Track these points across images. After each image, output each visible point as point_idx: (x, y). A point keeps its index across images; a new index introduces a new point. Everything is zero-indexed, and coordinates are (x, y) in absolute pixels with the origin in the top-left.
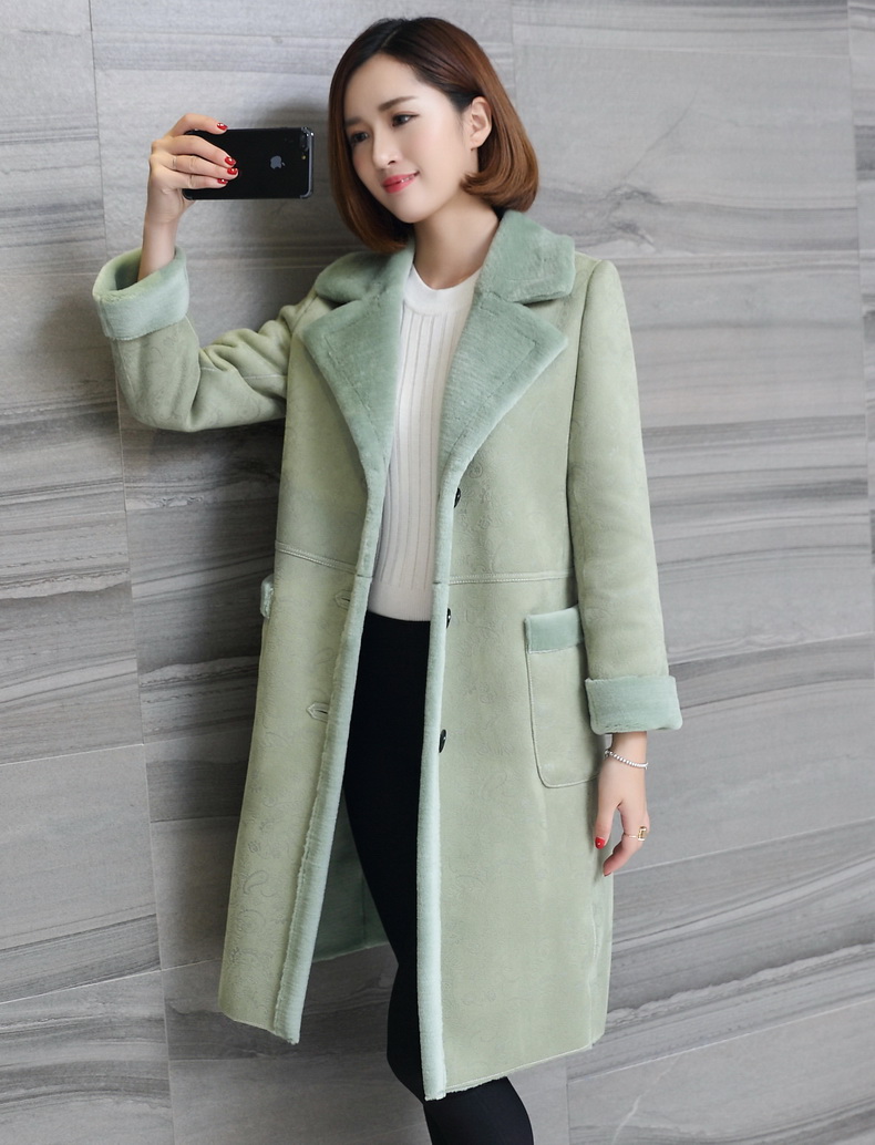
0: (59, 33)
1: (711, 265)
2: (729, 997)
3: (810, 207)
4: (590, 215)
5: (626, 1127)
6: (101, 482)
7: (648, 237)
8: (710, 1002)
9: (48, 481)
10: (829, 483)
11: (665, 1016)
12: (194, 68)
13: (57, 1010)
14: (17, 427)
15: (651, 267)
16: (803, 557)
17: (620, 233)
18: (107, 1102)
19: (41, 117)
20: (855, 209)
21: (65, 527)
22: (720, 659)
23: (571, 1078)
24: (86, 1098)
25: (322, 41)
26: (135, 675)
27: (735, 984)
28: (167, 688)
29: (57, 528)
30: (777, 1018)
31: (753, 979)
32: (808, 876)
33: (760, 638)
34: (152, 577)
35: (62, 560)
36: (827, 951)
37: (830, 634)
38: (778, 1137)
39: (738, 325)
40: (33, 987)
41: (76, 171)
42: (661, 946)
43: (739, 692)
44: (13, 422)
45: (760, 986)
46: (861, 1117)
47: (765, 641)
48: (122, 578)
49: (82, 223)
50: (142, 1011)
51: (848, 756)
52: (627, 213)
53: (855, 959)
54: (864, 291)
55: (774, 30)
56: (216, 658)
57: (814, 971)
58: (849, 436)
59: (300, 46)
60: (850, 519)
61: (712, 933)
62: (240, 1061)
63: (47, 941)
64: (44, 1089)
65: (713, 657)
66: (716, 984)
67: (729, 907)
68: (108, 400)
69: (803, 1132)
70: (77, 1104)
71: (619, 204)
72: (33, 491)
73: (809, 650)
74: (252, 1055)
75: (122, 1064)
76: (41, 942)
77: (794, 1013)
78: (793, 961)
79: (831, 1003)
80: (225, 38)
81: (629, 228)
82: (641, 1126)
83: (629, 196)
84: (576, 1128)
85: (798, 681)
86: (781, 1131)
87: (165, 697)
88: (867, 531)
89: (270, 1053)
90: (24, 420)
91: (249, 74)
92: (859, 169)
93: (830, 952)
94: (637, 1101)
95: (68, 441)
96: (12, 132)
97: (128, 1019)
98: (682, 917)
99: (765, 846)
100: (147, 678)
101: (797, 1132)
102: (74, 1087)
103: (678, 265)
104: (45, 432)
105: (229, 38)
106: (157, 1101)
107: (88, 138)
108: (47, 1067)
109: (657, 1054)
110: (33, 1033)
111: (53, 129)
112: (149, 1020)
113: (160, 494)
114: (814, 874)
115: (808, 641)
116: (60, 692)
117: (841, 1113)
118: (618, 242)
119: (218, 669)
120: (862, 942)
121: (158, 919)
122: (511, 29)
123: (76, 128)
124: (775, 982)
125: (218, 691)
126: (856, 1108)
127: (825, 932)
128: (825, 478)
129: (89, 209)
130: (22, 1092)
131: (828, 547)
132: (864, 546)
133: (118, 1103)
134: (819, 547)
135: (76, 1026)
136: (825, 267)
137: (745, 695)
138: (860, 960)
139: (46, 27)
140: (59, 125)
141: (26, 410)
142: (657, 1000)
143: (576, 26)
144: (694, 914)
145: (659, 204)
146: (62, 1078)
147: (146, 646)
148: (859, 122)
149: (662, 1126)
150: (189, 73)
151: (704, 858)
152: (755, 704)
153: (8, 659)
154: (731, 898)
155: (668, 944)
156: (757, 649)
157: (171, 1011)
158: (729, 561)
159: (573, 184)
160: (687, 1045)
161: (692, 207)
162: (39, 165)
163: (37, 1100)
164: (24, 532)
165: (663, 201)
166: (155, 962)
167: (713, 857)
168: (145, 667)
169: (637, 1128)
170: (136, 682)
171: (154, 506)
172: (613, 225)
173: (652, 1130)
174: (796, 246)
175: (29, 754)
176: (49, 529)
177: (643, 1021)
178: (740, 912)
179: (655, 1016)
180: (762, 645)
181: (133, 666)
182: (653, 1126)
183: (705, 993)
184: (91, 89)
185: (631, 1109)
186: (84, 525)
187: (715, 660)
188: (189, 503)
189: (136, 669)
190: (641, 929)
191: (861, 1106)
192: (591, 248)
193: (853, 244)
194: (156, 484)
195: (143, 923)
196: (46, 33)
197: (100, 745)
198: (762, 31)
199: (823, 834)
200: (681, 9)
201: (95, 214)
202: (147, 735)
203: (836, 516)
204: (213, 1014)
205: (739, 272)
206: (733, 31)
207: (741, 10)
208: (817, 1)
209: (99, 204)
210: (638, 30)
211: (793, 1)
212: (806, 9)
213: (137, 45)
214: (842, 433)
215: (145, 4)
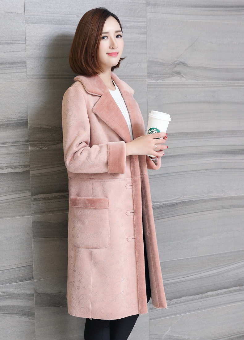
0: (16, 13)
1: (203, 85)
2: (198, 299)
3: (233, 68)
4: (167, 69)
5: (166, 335)
6: (23, 141)
7: (184, 76)
8: (193, 300)
9: (8, 141)
10: (235, 150)
11: (179, 303)
12: (53, 24)
13: (4, 290)
15: (184, 85)
16: (226, 171)
17: (175, 74)
18: (17, 317)
19: (10, 37)
21: (12, 154)
22: (200, 200)
23: (150, 319)
24: (11, 316)
27: (200, 295)
28: (39, 201)
30: (213, 306)
31: (206, 294)
32: (224, 265)
33: (212, 194)
34: (36, 169)
35: (11, 163)
36: (229, 288)
37: (233, 194)
39: (210, 103)
41: (19, 53)
42: (179, 283)
43: (205, 210)
45: (208, 296)
47: (214, 195)
48: (27, 169)
49: (20, 67)
50: (28, 292)
51: (237, 230)
52: (178, 69)
53: (237, 291)
55: (225, 15)
56: (53, 193)
57: (225, 293)
58: (242, 136)
60: (241, 161)
61: (194, 280)
62: (55, 308)
65: (198, 199)
66: (195, 295)
67: (199, 273)
68: (26, 118)
70: (8, 317)
71: (176, 66)
72: (3, 143)
73: (227, 199)
74: (58, 307)
75: (21, 306)
77: (218, 305)
78: (218, 290)
79: (229, 303)
80: (63, 15)
81: (178, 73)
82: (171, 335)
83: (179, 64)
84: (151, 334)
85: (223, 208)
87: (38, 203)
90: (2, 123)
93: (230, 288)
94: (170, 328)
95: (14, 129)
97: (24, 294)
98: (185, 275)
99: (211, 255)
100: (34, 197)
103: (193, 84)
104: (7, 127)
106: (31, 318)
107: (22, 43)
109: (176, 314)
111: (13, 40)
112: (30, 295)
113: (39, 145)
114: (226, 265)
115: (227, 196)
116: (9, 200)
117: (231, 336)
118: (175, 77)
119: (54, 196)
120: (240, 286)
121: (34, 266)
122: (146, 14)
123: (19, 40)
124: (213, 296)
125: (53, 202)
126: (236, 335)
127: (228, 282)
128: (234, 148)
129: (22, 64)
131: (234, 169)
133: (20, 318)
134: (231, 168)
135: (9, 295)
136: (237, 86)
137: (207, 211)
138: (239, 291)
139: (12, 11)
140: (15, 39)
141: (2, 120)
142: (177, 298)
143: (165, 13)
144: (189, 274)
145: (188, 66)
146: (5, 310)
147: (34, 188)
149: (177, 335)
150: (52, 25)
151: (193, 258)
152: (209, 214)
154: (200, 270)
155: (181, 282)
156: (211, 198)
157: (36, 292)
158: (206, 171)
159: (162, 60)
160: (186, 312)
161: (198, 68)
162: (9, 51)
165: (189, 66)
166: (32, 278)
167: (195, 258)
168: (33, 194)
169: (169, 335)
170: (30, 198)
171: (37, 149)
172: (174, 72)
173: (174, 336)
174: (228, 79)
176: (7, 154)
177: (173, 304)
178: (203, 274)
179: (176, 303)
180: (213, 197)
181: (30, 194)
182: (174, 335)
183: (191, 297)
184: (24, 29)
185: (168, 330)
186: (17, 153)
187: (198, 200)
188: (48, 148)
189: (30, 195)
190: (173, 277)
191: (238, 334)
192: (167, 79)
194: (38, 143)
195: (29, 267)
196: (12, 13)
197: (19, 216)
198: (222, 15)
199: (229, 253)
200: (197, 9)
201: (24, 65)
202: (32, 214)
203: (237, 159)
204: (48, 294)
205: (211, 87)
206: (213, 15)
207: (215, 9)
208: (239, 6)
209: (25, 62)
210: (184, 15)
211: (232, 7)
212: (235, 9)
213: (37, 17)
214: (240, 135)
215: (40, 5)
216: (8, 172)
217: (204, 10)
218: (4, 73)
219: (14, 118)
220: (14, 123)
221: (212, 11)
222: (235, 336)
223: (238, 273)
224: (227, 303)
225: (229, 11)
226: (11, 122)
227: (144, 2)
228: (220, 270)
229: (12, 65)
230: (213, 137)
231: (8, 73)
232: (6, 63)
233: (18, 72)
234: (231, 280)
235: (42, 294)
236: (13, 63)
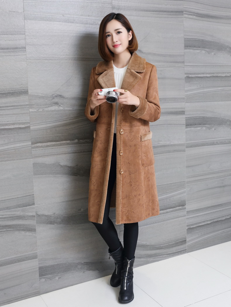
0: (17, 12)
3: (174, 54)
6: (24, 105)
9: (13, 104)
10: (177, 111)
12: (45, 21)
13: (13, 213)
14: (7, 93)
16: (171, 126)
18: (23, 232)
19: (13, 29)
20: (184, 55)
21: (17, 114)
25: (72, 16)
26: (31, 145)
28: (38, 148)
29: (15, 114)
30: (164, 221)
32: (170, 192)
33: (161, 143)
34: (35, 125)
35: (16, 121)
37: (176, 142)
38: (163, 245)
40: (8, 208)
41: (20, 41)
43: (156, 153)
44: (6, 92)
46: (181, 242)
47: (162, 143)
48: (28, 125)
49: (21, 52)
50: (31, 214)
51: (180, 167)
53: (180, 209)
54: (185, 72)
55: (168, 17)
56: (48, 142)
57: (172, 211)
58: (181, 102)
59: (68, 17)
60: (181, 119)
62: (51, 225)
63: (11, 199)
64: (10, 229)
68: (26, 88)
69: (169, 245)
70: (17, 233)
72: (10, 106)
73: (172, 145)
74: (53, 224)
75: (26, 225)
76: (10, 199)
77: (167, 220)
78: (167, 209)
79: (175, 218)
85: (169, 152)
86: (164, 244)
87: (37, 150)
88: (185, 121)
89: (57, 224)
90: (9, 92)
91: (57, 22)
92: (185, 47)
93: (175, 208)
95: (18, 96)
96: (7, 32)
97: (28, 215)
99: (161, 185)
100: (33, 146)
101: (167, 244)
102: (16, 229)
104: (13, 94)
105: (53, 15)
106: (33, 233)
107: (23, 34)
108: (11, 225)
110: (8, 218)
111: (15, 32)
112: (32, 216)
113: (37, 108)
114: (172, 191)
116: (15, 148)
117: (177, 241)
119: (48, 144)
120: (182, 206)
121: (35, 195)
123: (20, 32)
124: (163, 213)
125: (48, 149)
127: (174, 203)
128: (176, 110)
129: (23, 49)
130: (5, 230)
131: (176, 124)
132: (184, 125)
133: (25, 233)
134: (174, 124)
135: (17, 217)
136: (177, 67)
139: (14, 10)
140: (17, 31)
141: (9, 90)
146: (14, 227)
147: (33, 139)
148: (185, 37)
150: (44, 21)
153: (4, 141)
156: (160, 145)
157: (37, 214)
160: (144, 225)
161: (150, 54)
162: (12, 39)
163: (8, 232)
164: (8, 115)
168: (32, 144)
171: (35, 110)
174: (171, 62)
175: (8, 160)
176: (13, 114)
180: (162, 144)
181: (30, 143)
186: (21, 114)
188: (43, 110)
191: (181, 240)
193: (183, 62)
195: (31, 196)
196: (14, 12)
197: (23, 159)
198: (165, 17)
199: (174, 183)
200: (148, 12)
201: (24, 50)
202: (33, 157)
203: (178, 118)
204: (46, 215)
205: (159, 67)
206: (159, 17)
207: (161, 13)
208: (177, 12)
209: (25, 48)
210: (139, 16)
211: (172, 12)
212: (174, 13)
213: (33, 15)
214: (180, 101)
215: (35, 7)
216: (14, 127)
217: (153, 14)
218: (10, 56)
219: (17, 88)
220: (18, 92)
221: (158, 14)
222: (179, 241)
223: (180, 197)
224: (174, 218)
225: (170, 14)
226: (15, 91)
227: (111, 7)
228: (168, 195)
229: (15, 50)
230: (161, 102)
231: (13, 55)
232: (11, 49)
233: (19, 55)
234: (176, 202)
235: (41, 215)
236: (16, 48)
